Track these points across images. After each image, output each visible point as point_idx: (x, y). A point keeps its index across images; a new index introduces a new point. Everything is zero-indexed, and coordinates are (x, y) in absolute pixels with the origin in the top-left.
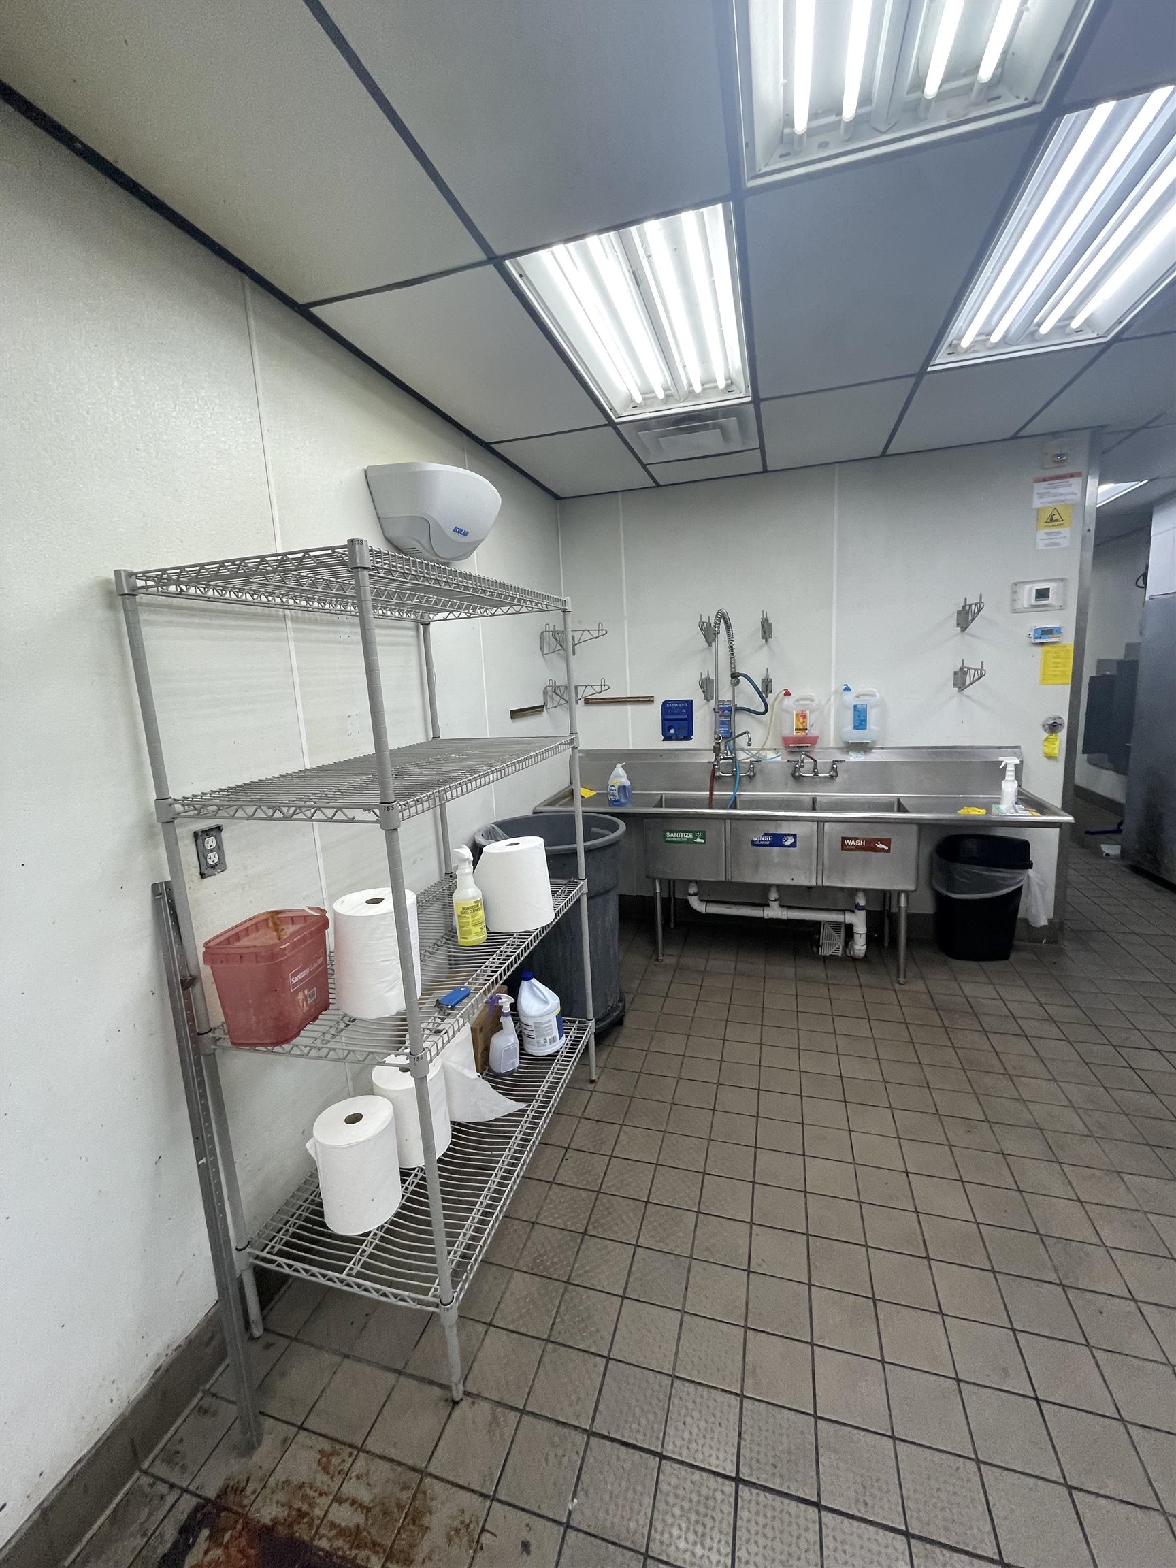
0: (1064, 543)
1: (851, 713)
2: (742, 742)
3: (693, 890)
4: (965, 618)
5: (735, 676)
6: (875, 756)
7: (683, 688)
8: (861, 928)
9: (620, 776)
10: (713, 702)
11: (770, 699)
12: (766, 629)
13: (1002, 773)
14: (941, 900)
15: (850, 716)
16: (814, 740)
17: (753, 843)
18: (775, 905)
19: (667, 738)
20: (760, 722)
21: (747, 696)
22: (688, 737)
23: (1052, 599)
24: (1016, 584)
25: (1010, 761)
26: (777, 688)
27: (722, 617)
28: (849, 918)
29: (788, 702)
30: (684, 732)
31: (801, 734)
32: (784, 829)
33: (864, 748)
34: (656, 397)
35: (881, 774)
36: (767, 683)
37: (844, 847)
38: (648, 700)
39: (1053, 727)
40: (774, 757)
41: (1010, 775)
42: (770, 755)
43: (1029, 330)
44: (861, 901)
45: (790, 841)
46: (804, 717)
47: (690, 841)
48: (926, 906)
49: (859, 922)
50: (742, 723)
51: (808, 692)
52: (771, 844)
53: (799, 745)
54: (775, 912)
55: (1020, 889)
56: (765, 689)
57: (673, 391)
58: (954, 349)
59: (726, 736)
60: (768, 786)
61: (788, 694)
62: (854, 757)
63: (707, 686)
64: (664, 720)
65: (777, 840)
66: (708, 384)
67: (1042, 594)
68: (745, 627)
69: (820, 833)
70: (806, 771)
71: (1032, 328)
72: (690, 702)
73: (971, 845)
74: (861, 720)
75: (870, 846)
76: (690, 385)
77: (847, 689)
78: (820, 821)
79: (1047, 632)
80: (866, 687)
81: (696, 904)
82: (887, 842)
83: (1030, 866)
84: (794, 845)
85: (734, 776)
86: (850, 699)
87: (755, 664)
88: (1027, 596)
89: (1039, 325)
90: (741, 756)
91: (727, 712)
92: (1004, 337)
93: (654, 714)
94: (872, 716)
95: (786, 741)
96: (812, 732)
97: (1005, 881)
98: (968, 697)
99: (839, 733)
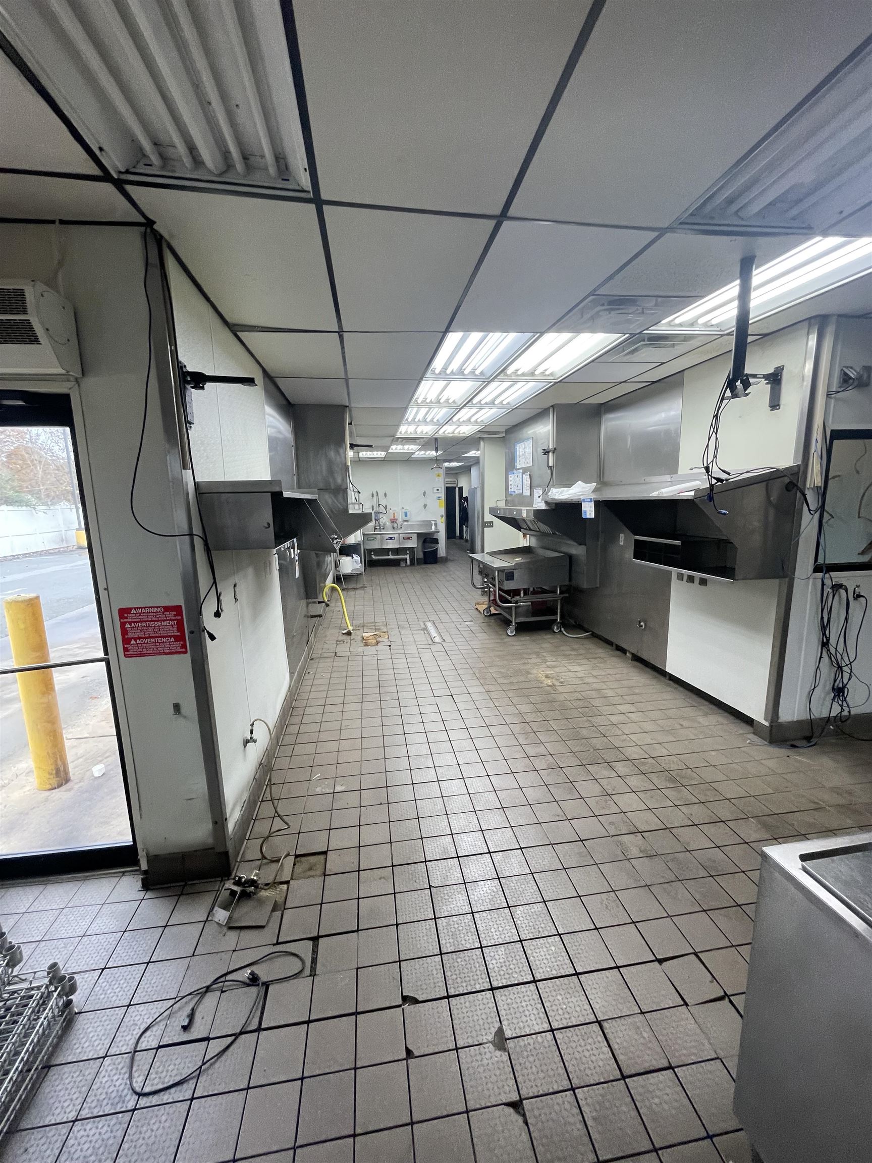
0: (441, 480)
2: (381, 520)
3: (373, 553)
4: (424, 494)
5: (379, 505)
6: (409, 523)
10: (374, 511)
11: (387, 510)
12: (385, 495)
13: (432, 525)
15: (404, 514)
17: (385, 539)
18: (391, 555)
20: (385, 515)
25: (433, 522)
26: (388, 508)
27: (376, 492)
28: (406, 557)
29: (391, 511)
33: (407, 521)
35: (411, 526)
36: (386, 506)
37: (404, 539)
39: (442, 516)
42: (387, 523)
44: (408, 552)
46: (394, 514)
47: (373, 540)
48: (421, 555)
49: (408, 557)
50: (381, 516)
51: (395, 509)
53: (393, 521)
54: (391, 557)
56: (386, 508)
59: (378, 519)
60: (388, 529)
61: (391, 509)
62: (405, 523)
67: (438, 490)
68: (381, 494)
69: (399, 536)
70: (395, 526)
74: (406, 515)
75: (409, 538)
79: (439, 497)
80: (407, 508)
81: (374, 557)
82: (412, 538)
83: (438, 543)
84: (394, 539)
85: (380, 528)
86: (404, 510)
87: (383, 502)
90: (381, 523)
91: (377, 513)
94: (408, 514)
95: (391, 520)
97: (434, 547)
99: (402, 518)
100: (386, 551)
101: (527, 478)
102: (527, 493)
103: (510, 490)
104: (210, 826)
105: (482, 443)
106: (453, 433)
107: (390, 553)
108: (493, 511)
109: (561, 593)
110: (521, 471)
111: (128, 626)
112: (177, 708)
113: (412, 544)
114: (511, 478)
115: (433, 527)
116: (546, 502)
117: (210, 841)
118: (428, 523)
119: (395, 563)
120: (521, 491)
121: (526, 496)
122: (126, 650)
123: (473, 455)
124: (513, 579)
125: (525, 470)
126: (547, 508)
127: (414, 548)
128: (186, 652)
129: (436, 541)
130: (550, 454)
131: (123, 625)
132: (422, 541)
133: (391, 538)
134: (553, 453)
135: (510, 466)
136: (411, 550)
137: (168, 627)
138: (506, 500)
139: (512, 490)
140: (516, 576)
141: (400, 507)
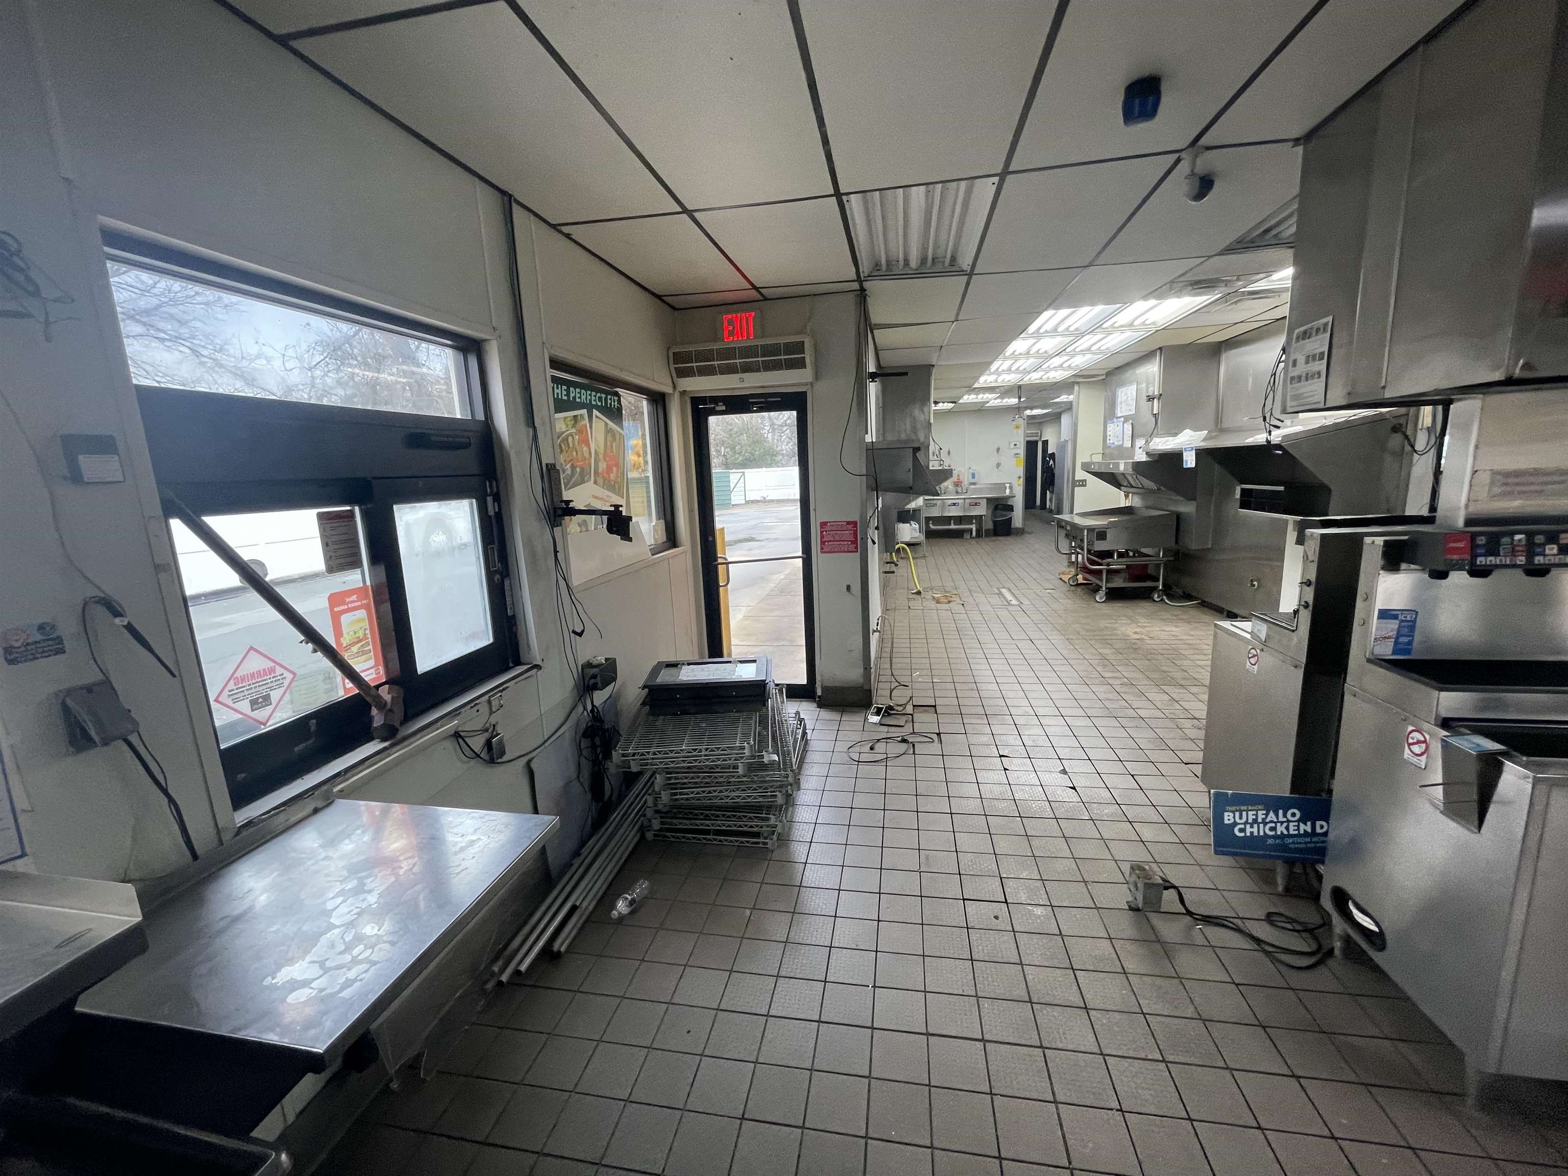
0: (1020, 432)
3: (931, 522)
4: (998, 449)
6: (977, 486)
8: (974, 529)
12: (949, 453)
13: (1007, 487)
14: (995, 523)
15: (971, 476)
16: (961, 482)
17: (948, 505)
18: (953, 525)
23: (1017, 446)
24: (1009, 442)
25: (1008, 485)
28: (971, 526)
31: (958, 480)
32: (956, 501)
33: (974, 484)
35: (980, 490)
37: (970, 505)
39: (1019, 477)
40: (951, 487)
41: (1009, 488)
44: (974, 520)
45: (957, 504)
46: (959, 476)
47: (933, 506)
48: (990, 523)
49: (974, 527)
51: (960, 469)
54: (953, 527)
55: (1012, 517)
61: (954, 470)
62: (972, 487)
67: (1015, 445)
69: (964, 502)
70: (959, 490)
73: (1000, 506)
74: (973, 476)
75: (976, 504)
77: (970, 468)
78: (964, 499)
79: (1017, 454)
80: (975, 468)
81: (932, 527)
82: (980, 504)
83: (1014, 510)
86: (971, 471)
88: (1012, 446)
94: (976, 475)
95: (954, 482)
96: (961, 480)
97: (1008, 515)
98: (1000, 470)
99: (968, 480)
100: (948, 520)
101: (1128, 427)
102: (1128, 444)
103: (1108, 442)
104: (862, 670)
105: (1076, 388)
106: (1041, 378)
107: (952, 522)
108: (1086, 467)
109: (1163, 557)
110: (1122, 419)
111: (824, 533)
112: (848, 588)
113: (981, 510)
114: (1111, 428)
115: (1008, 491)
116: (1147, 453)
117: (861, 680)
118: (1002, 486)
119: (958, 535)
120: (1121, 443)
121: (1127, 448)
122: (822, 548)
123: (1065, 400)
124: (1106, 539)
125: (1126, 419)
126: (1148, 459)
127: (982, 516)
128: (857, 551)
129: (1011, 508)
130: (1155, 400)
131: (822, 532)
132: (993, 507)
133: (954, 504)
134: (1159, 399)
135: (1110, 414)
136: (979, 518)
137: (848, 534)
138: (1103, 454)
139: (1111, 442)
140: (1108, 536)
141: (967, 467)
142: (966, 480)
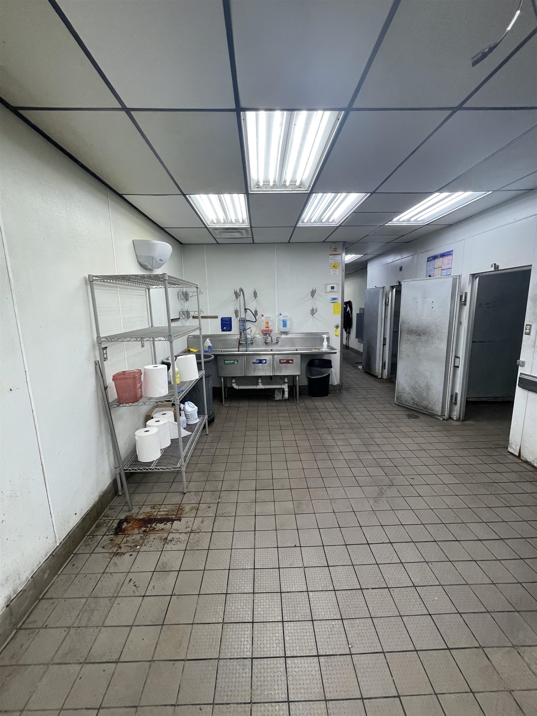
0: (338, 273)
1: (282, 322)
2: (248, 331)
3: (234, 381)
4: (313, 293)
5: (246, 309)
6: (289, 336)
7: (228, 313)
8: (286, 390)
9: (208, 343)
10: (238, 318)
11: (257, 317)
12: (255, 294)
13: (323, 340)
14: (310, 380)
15: (282, 324)
16: (271, 331)
17: (253, 363)
18: (260, 384)
19: (223, 330)
20: (254, 325)
21: (249, 316)
22: (230, 330)
23: (335, 290)
24: (326, 284)
25: (325, 336)
26: (259, 314)
27: (241, 290)
28: (283, 386)
29: (263, 318)
30: (229, 328)
31: (267, 329)
32: (263, 358)
33: (286, 333)
34: (221, 222)
35: (292, 341)
36: (256, 312)
37: (280, 363)
38: (216, 317)
39: (337, 327)
40: (259, 337)
41: (325, 340)
42: (258, 336)
43: (320, 220)
44: (286, 381)
45: (265, 361)
46: (268, 323)
47: (233, 363)
48: (305, 382)
49: (286, 387)
50: (248, 325)
51: (269, 315)
52: (259, 363)
53: (266, 333)
54: (261, 386)
55: (330, 374)
56: (255, 314)
57: (226, 221)
58: (303, 222)
59: (243, 330)
60: (258, 346)
61: (263, 316)
62: (284, 336)
63: (236, 312)
64: (222, 324)
65: (261, 361)
66: (237, 221)
67: (333, 288)
68: (248, 293)
69: (273, 358)
70: (269, 340)
71: (321, 220)
72: (231, 318)
73: (317, 362)
74: (285, 325)
75: (288, 362)
76: (231, 220)
77: (281, 314)
78: (273, 355)
79: (334, 299)
80: (286, 314)
81: (235, 386)
82: (292, 360)
83: (331, 367)
84: (266, 363)
85: (246, 343)
86: (282, 318)
87: (252, 306)
88: (329, 289)
89: (322, 219)
90: (248, 336)
91: (243, 321)
92: (315, 221)
93: (218, 322)
94: (288, 323)
95: (263, 331)
96: (270, 328)
97: (325, 372)
98: (315, 318)
99: (278, 328)
107: (260, 381)
113: (293, 370)
115: (324, 344)
118: (317, 338)
119: (267, 395)
127: (296, 376)
129: (328, 364)
132: (308, 365)
136: (292, 378)
141: (277, 313)
142: (276, 328)
